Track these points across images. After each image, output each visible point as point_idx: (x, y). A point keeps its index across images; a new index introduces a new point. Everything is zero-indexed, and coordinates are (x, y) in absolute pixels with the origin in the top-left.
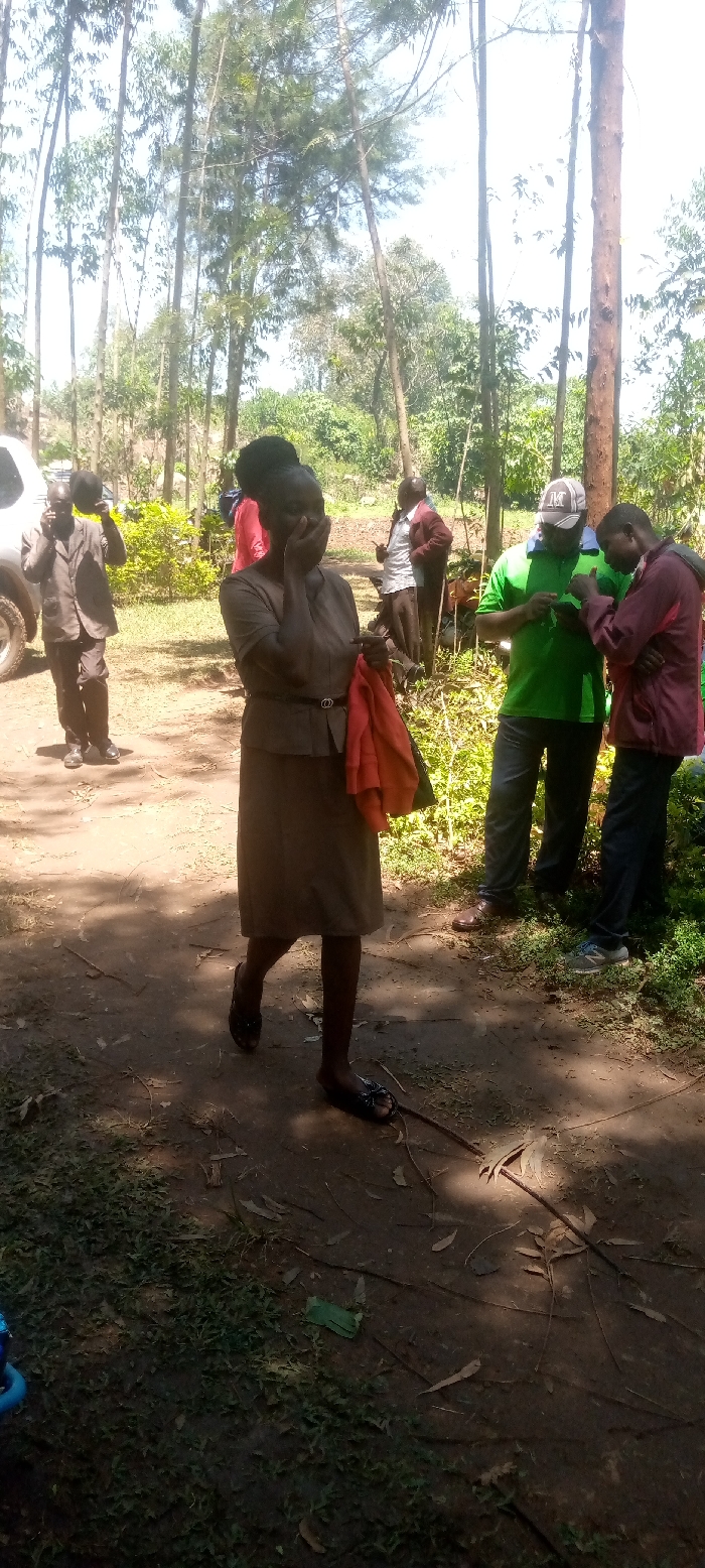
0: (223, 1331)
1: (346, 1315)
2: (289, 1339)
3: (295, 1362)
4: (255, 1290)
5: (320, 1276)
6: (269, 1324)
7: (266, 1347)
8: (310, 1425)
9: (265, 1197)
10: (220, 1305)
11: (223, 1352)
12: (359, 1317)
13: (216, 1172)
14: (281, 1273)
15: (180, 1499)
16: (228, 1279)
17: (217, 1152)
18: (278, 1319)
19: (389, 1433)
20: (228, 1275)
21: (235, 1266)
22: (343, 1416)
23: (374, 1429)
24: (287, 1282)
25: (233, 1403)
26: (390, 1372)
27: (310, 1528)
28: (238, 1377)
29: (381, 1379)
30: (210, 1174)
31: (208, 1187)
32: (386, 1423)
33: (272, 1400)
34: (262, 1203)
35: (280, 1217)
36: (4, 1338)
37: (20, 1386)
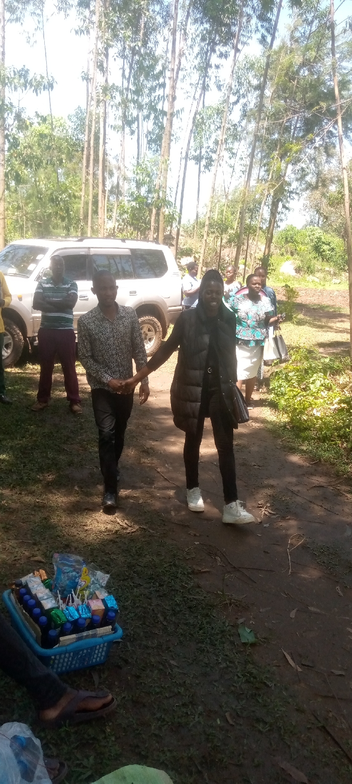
4: (225, 622)
5: (254, 623)
8: (239, 677)
11: (206, 643)
14: (237, 619)
16: (213, 616)
18: (232, 635)
19: (273, 688)
22: (255, 678)
23: (268, 686)
24: (239, 623)
27: (231, 715)
32: (273, 684)
36: (116, 611)
37: (120, 632)
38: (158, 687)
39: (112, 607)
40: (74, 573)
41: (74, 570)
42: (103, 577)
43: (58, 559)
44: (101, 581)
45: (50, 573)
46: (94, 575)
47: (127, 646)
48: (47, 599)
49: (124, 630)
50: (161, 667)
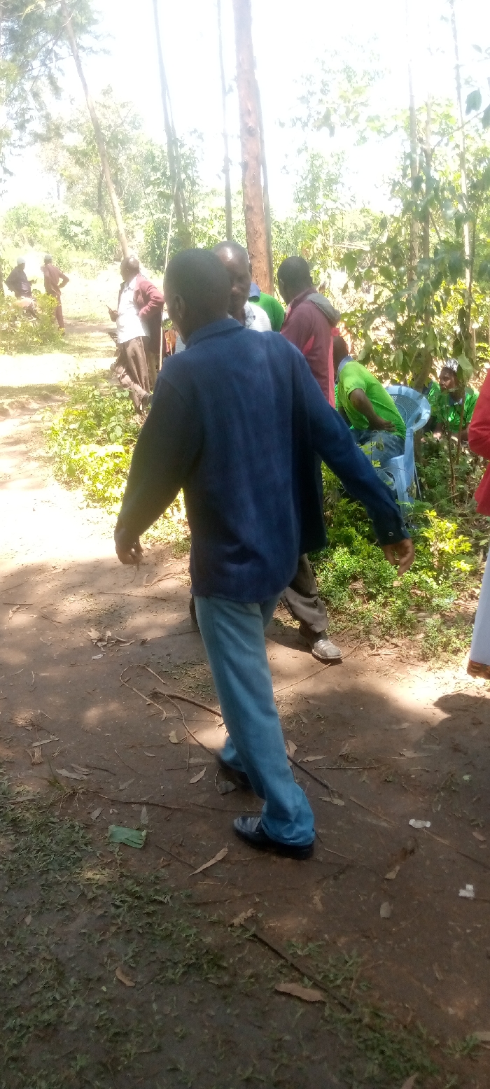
0: (53, 856)
1: (135, 833)
2: (98, 854)
3: (104, 869)
4: (73, 827)
5: (116, 811)
6: (84, 847)
7: (83, 862)
8: (118, 907)
9: (73, 765)
10: (49, 840)
11: (54, 870)
12: (144, 833)
13: (38, 754)
14: (89, 813)
15: (33, 969)
16: (53, 823)
17: (37, 741)
18: (90, 843)
19: (171, 904)
20: (52, 819)
21: (57, 813)
22: (139, 898)
23: (161, 903)
24: (94, 818)
25: (64, 902)
26: (169, 865)
27: (123, 972)
28: (65, 885)
29: (163, 870)
30: (34, 756)
31: (33, 764)
32: (168, 897)
33: (90, 895)
34: (72, 770)
35: (85, 777)
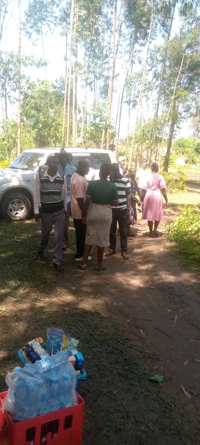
5: (163, 369)
8: (155, 401)
14: (153, 366)
16: (139, 365)
22: (164, 401)
24: (154, 369)
36: (82, 362)
37: (85, 374)
38: (107, 407)
39: (80, 359)
40: (58, 340)
41: (59, 338)
42: (75, 342)
43: (50, 331)
44: (74, 344)
45: (45, 339)
46: (70, 341)
47: (89, 383)
48: (43, 354)
49: (87, 372)
50: (109, 394)
